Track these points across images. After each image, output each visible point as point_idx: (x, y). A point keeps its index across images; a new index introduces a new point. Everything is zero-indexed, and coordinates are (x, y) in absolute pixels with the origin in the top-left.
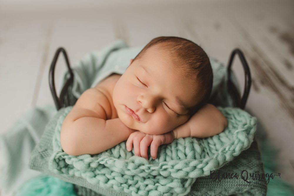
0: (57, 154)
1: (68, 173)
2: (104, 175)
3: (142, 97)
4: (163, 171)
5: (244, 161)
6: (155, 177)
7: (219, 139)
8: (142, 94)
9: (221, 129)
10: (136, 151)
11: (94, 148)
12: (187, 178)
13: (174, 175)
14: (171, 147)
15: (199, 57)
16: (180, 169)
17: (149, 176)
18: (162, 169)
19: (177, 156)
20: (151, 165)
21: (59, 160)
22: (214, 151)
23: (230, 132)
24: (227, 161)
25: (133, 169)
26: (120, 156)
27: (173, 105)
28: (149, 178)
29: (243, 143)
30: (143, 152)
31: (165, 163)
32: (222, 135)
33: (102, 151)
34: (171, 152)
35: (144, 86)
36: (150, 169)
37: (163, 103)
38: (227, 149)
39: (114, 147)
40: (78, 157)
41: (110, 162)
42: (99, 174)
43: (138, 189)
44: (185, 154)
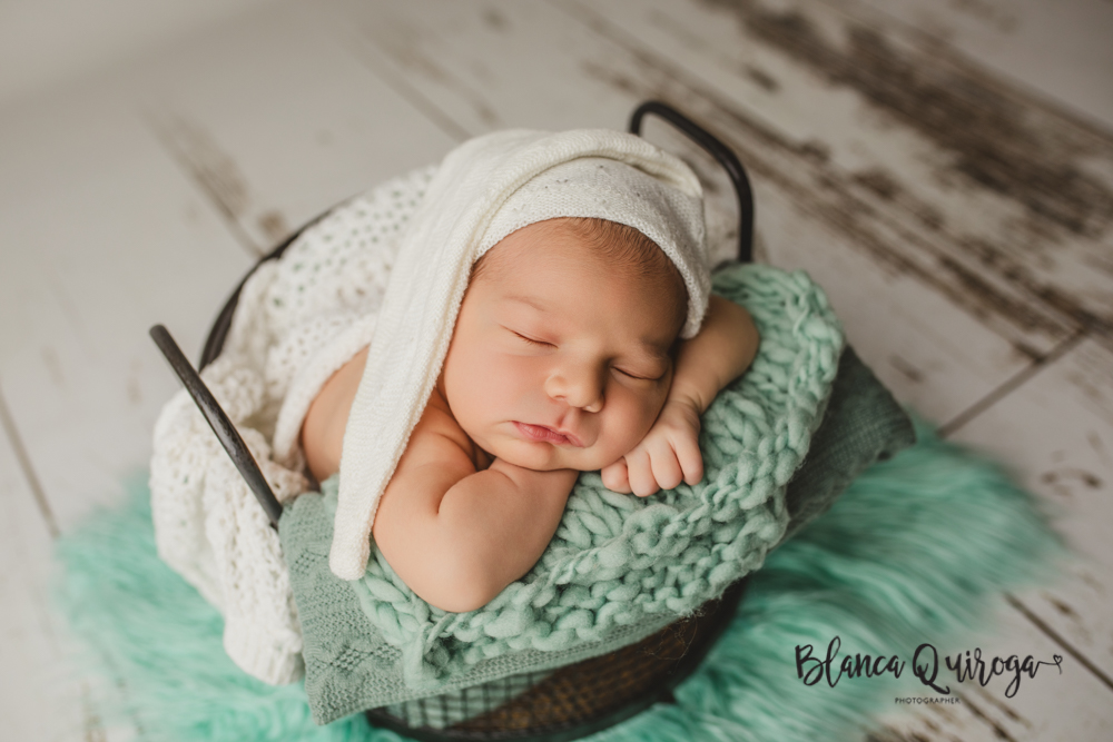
1: (463, 665)
2: (576, 608)
3: (560, 380)
4: (717, 510)
7: (771, 362)
8: (554, 371)
13: (746, 504)
16: (750, 479)
18: (717, 506)
20: (687, 511)
21: (434, 651)
22: (779, 397)
23: (777, 329)
24: (822, 402)
25: (651, 547)
26: (592, 534)
27: (641, 366)
28: (691, 547)
32: (767, 348)
35: (545, 347)
36: (687, 523)
37: (613, 370)
39: (562, 525)
40: (487, 608)
41: (584, 567)
42: (558, 618)
43: (678, 586)
44: (734, 438)
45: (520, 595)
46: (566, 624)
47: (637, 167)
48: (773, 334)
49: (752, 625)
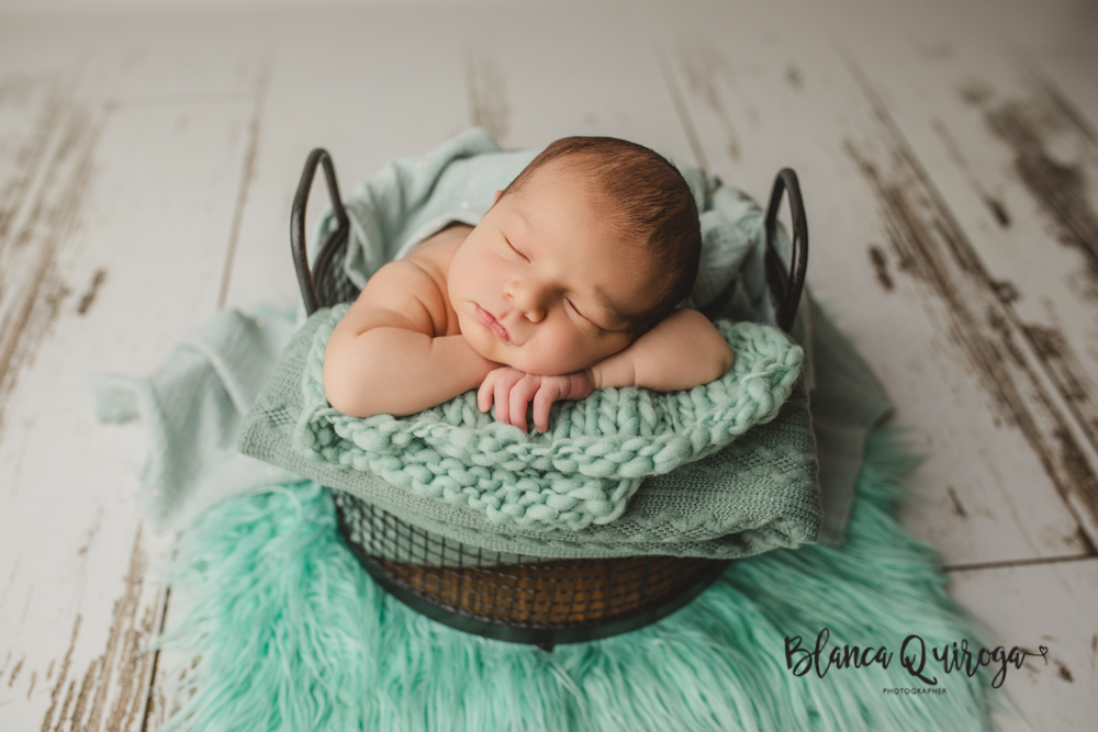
0: (317, 410)
1: (337, 460)
2: (424, 464)
3: (516, 284)
4: (559, 459)
6: (542, 474)
7: (706, 395)
8: (516, 277)
9: (712, 372)
10: (499, 411)
11: (403, 400)
12: (615, 477)
13: (584, 470)
14: (585, 406)
15: (659, 193)
16: (600, 455)
17: (529, 471)
18: (558, 455)
19: (598, 427)
20: (534, 445)
21: (320, 428)
22: (687, 421)
23: (734, 378)
24: (714, 445)
25: (491, 451)
26: (463, 421)
27: (588, 307)
28: (528, 475)
29: (757, 406)
30: (517, 413)
31: (567, 440)
32: (715, 386)
33: (418, 409)
34: (584, 417)
35: (521, 258)
36: (529, 453)
37: (565, 300)
38: (716, 418)
39: (450, 402)
41: (437, 434)
42: (410, 463)
44: (616, 423)
45: (388, 424)
46: (410, 470)
48: (729, 380)
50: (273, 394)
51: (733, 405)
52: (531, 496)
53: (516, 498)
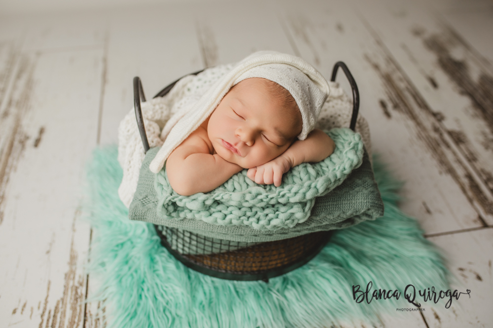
0: (166, 198)
1: (179, 216)
2: (221, 211)
3: (240, 130)
4: (280, 198)
5: (359, 182)
6: (273, 206)
7: (331, 160)
8: (240, 127)
12: (305, 200)
13: (292, 200)
16: (296, 192)
17: (268, 206)
19: (293, 181)
20: (269, 194)
21: (168, 205)
22: (326, 172)
23: (341, 152)
25: (251, 199)
26: (235, 189)
27: (272, 136)
28: (268, 207)
29: (353, 160)
31: (282, 189)
32: (333, 156)
35: (241, 118)
36: (268, 197)
37: (262, 135)
39: (227, 182)
40: (190, 197)
41: (226, 197)
42: (214, 212)
43: (258, 220)
44: (300, 179)
45: (202, 197)
46: (215, 215)
47: (308, 76)
48: (338, 153)
49: (309, 269)
50: (142, 192)
51: (343, 162)
52: (271, 216)
53: (265, 217)
